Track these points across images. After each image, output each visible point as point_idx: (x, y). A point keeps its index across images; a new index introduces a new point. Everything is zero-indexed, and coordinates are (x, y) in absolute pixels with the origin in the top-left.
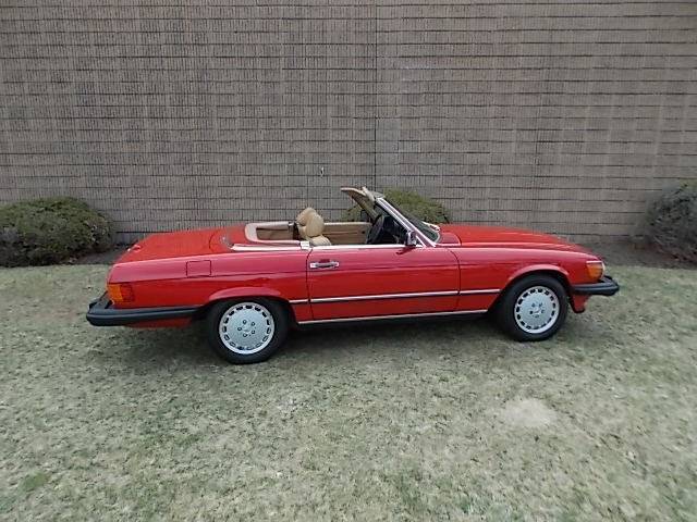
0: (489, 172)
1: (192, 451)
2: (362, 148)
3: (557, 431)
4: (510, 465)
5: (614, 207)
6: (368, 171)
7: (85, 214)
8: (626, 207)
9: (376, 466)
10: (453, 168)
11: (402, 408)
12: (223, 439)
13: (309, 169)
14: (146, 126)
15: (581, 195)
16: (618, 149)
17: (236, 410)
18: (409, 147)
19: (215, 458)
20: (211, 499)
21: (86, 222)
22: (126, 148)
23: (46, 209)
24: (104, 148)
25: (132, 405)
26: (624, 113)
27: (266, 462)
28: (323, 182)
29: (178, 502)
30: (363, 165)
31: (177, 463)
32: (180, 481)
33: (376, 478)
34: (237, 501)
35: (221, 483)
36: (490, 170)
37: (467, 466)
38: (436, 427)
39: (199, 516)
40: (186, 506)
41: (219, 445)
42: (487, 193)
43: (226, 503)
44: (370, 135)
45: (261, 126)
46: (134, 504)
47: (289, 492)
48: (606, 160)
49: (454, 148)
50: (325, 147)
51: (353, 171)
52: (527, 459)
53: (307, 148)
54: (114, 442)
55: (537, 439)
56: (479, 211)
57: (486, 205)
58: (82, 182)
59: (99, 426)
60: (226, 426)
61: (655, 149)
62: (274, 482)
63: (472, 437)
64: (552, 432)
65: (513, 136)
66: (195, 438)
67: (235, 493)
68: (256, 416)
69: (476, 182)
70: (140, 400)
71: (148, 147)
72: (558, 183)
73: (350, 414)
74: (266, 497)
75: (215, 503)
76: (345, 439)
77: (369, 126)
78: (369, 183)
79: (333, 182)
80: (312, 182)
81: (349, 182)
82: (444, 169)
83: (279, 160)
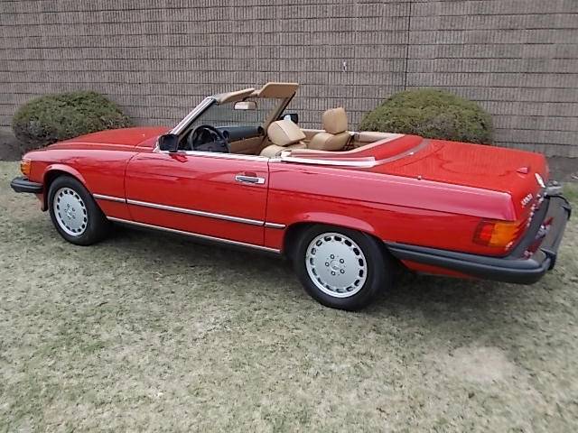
0: (551, 69)
1: (93, 358)
2: (393, 39)
3: (503, 389)
4: (420, 422)
6: (398, 67)
7: (103, 110)
9: (264, 402)
10: (504, 64)
11: (328, 341)
12: (127, 350)
13: (330, 65)
14: (164, 17)
17: (155, 323)
18: (449, 38)
19: (109, 369)
20: (84, 408)
21: (102, 118)
22: (145, 41)
23: (69, 104)
24: (124, 42)
25: (65, 304)
27: (153, 380)
28: (345, 80)
29: (52, 407)
30: (391, 59)
31: (71, 368)
32: (64, 386)
33: (257, 415)
34: (105, 415)
35: (100, 395)
36: (553, 66)
37: (368, 415)
38: (356, 366)
39: (63, 424)
40: (57, 412)
41: (120, 356)
42: (547, 95)
43: (95, 415)
44: (402, 24)
45: (279, 15)
46: (13, 402)
47: (160, 414)
49: (507, 38)
50: (349, 39)
51: (381, 66)
52: (445, 417)
53: (329, 39)
54: (29, 339)
55: (471, 396)
56: (535, 117)
57: (545, 110)
58: (106, 77)
59: (24, 321)
60: (136, 337)
62: (151, 401)
63: (392, 383)
64: (495, 390)
66: (101, 346)
67: (108, 407)
68: (170, 332)
69: (532, 81)
70: (74, 301)
71: (166, 40)
73: (267, 341)
74: (134, 415)
75: (84, 414)
76: (247, 367)
77: (402, 13)
78: (399, 81)
79: (357, 80)
80: (334, 80)
81: (376, 80)
82: (493, 64)
83: (299, 55)
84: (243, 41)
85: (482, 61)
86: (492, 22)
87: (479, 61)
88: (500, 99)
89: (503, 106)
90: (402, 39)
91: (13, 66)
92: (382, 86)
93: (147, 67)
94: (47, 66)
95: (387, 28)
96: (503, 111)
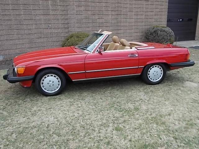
5: (136, 34)
6: (66, 26)
8: (138, 34)
13: (44, 26)
15: (128, 31)
16: (136, 17)
18: (79, 17)
26: (136, 6)
30: (64, 24)
44: (64, 12)
45: (21, 8)
48: (133, 20)
49: (94, 17)
50: (48, 17)
53: (42, 17)
61: (143, 17)
65: (110, 13)
72: (122, 28)
77: (65, 9)
78: (67, 30)
79: (54, 31)
80: (45, 31)
81: (59, 30)
83: (31, 23)
90: (66, 17)
92: (62, 32)
95: (61, 14)
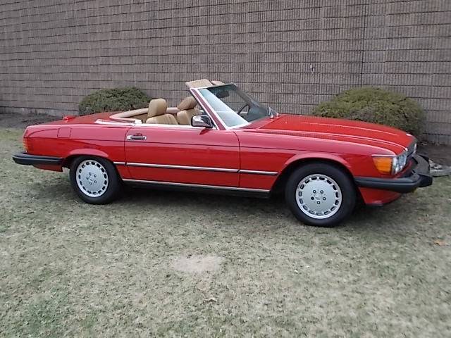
2: (351, 46)
6: (355, 69)
10: (445, 66)
14: (186, 33)
18: (397, 45)
22: (172, 51)
24: (160, 51)
28: (313, 80)
30: (350, 63)
44: (358, 34)
45: (265, 29)
49: (447, 44)
51: (342, 68)
53: (300, 47)
58: (146, 77)
71: (186, 49)
77: (358, 25)
78: (356, 81)
79: (322, 80)
80: (304, 79)
81: (338, 79)
82: (435, 66)
83: (277, 59)
84: (238, 50)
85: (425, 63)
86: (433, 31)
87: (422, 64)
88: (442, 97)
89: (445, 104)
90: (358, 46)
91: (92, 69)
92: (342, 85)
93: (173, 70)
94: (111, 69)
95: (346, 37)
96: (444, 107)
